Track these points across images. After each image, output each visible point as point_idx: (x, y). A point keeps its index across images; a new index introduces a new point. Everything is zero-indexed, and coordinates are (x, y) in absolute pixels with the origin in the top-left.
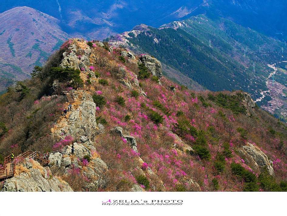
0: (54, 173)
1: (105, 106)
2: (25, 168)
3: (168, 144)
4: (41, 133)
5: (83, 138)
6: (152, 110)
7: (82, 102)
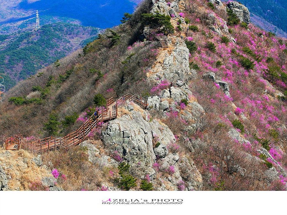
0: (153, 115)
1: (196, 52)
2: (126, 111)
3: (259, 90)
4: (136, 78)
5: (179, 82)
6: (242, 56)
7: (176, 47)
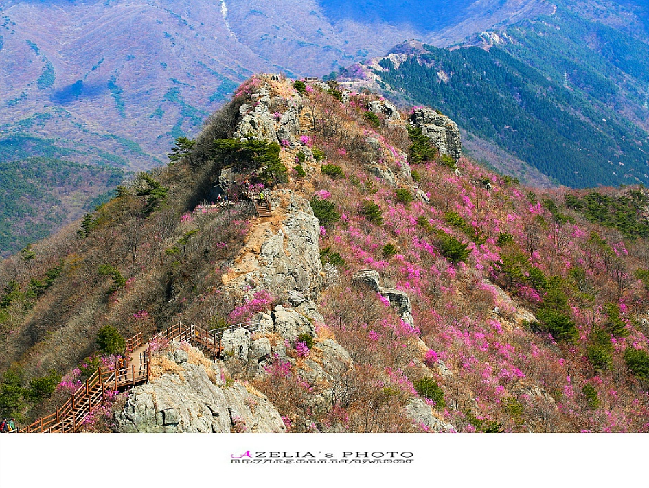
0: (234, 373)
1: (337, 224)
2: (172, 363)
3: (480, 308)
4: (199, 287)
5: (296, 296)
6: (442, 232)
7: (289, 215)
